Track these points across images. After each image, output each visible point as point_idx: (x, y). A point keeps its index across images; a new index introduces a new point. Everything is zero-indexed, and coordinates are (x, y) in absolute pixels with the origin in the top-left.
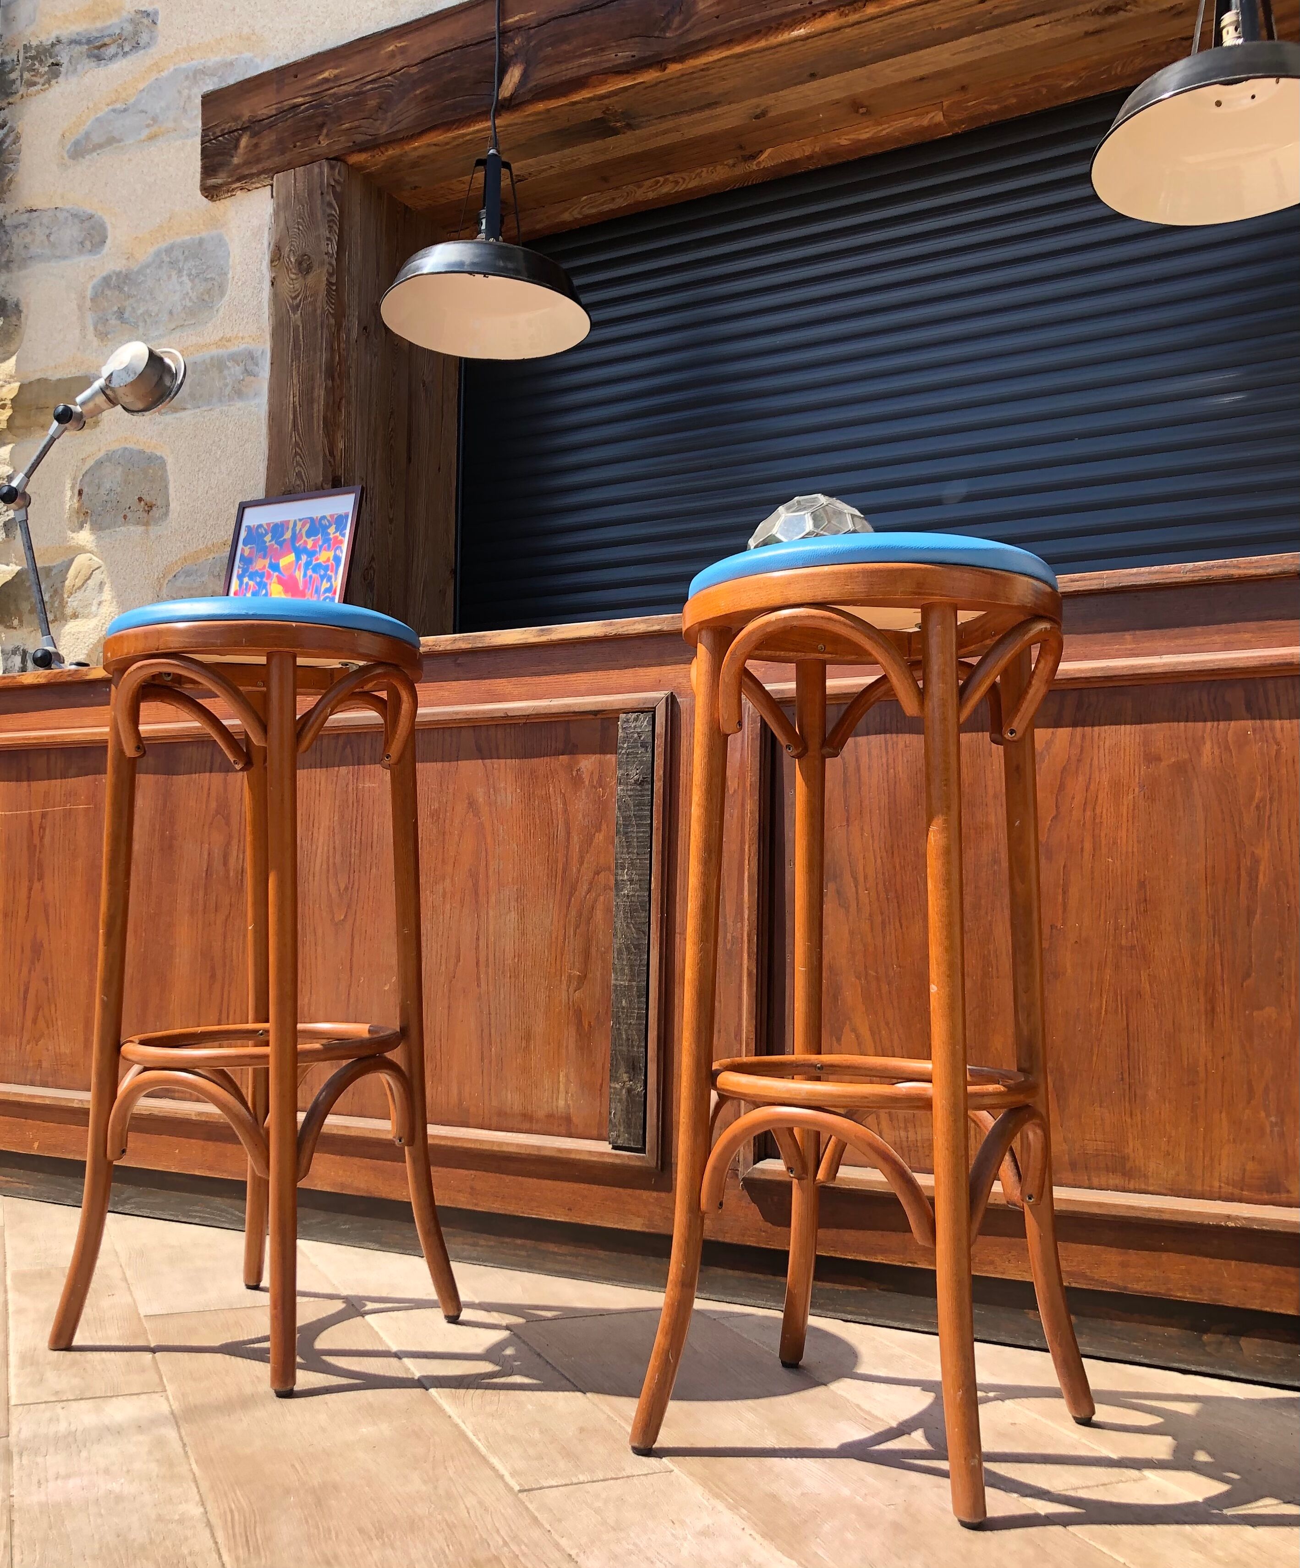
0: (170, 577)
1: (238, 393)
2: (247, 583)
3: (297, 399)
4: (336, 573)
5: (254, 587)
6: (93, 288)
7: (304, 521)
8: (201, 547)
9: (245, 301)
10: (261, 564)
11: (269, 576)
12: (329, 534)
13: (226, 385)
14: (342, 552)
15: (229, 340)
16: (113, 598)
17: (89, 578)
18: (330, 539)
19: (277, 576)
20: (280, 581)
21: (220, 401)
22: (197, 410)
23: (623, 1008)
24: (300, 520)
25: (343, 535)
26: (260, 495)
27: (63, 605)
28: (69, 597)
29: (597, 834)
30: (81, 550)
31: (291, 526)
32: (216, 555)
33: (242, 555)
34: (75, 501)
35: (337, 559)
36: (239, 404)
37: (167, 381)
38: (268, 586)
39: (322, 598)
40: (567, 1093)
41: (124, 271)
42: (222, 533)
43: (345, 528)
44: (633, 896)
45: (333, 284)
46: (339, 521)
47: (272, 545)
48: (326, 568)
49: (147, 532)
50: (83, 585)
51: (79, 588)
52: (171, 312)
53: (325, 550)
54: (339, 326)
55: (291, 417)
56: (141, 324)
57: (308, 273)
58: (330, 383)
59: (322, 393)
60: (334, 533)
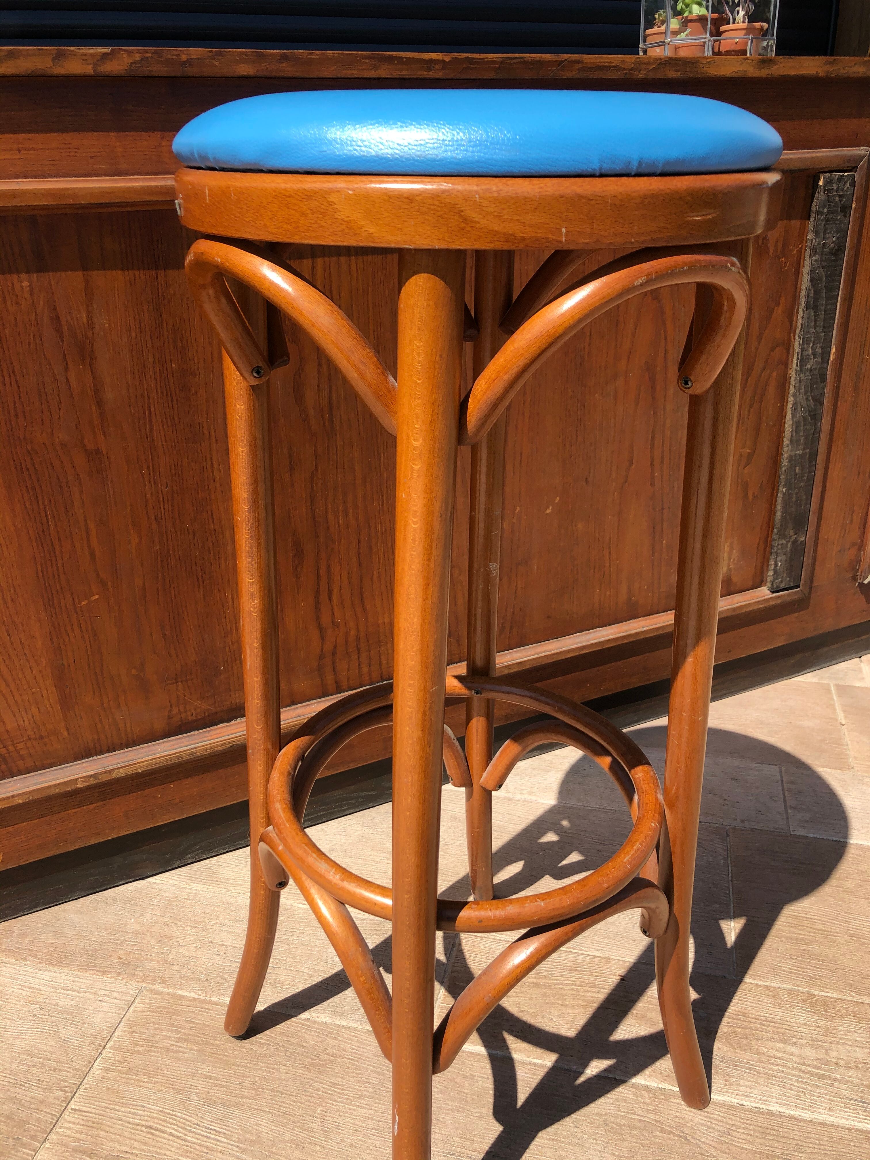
23: (796, 474)
40: (730, 559)
44: (816, 369)
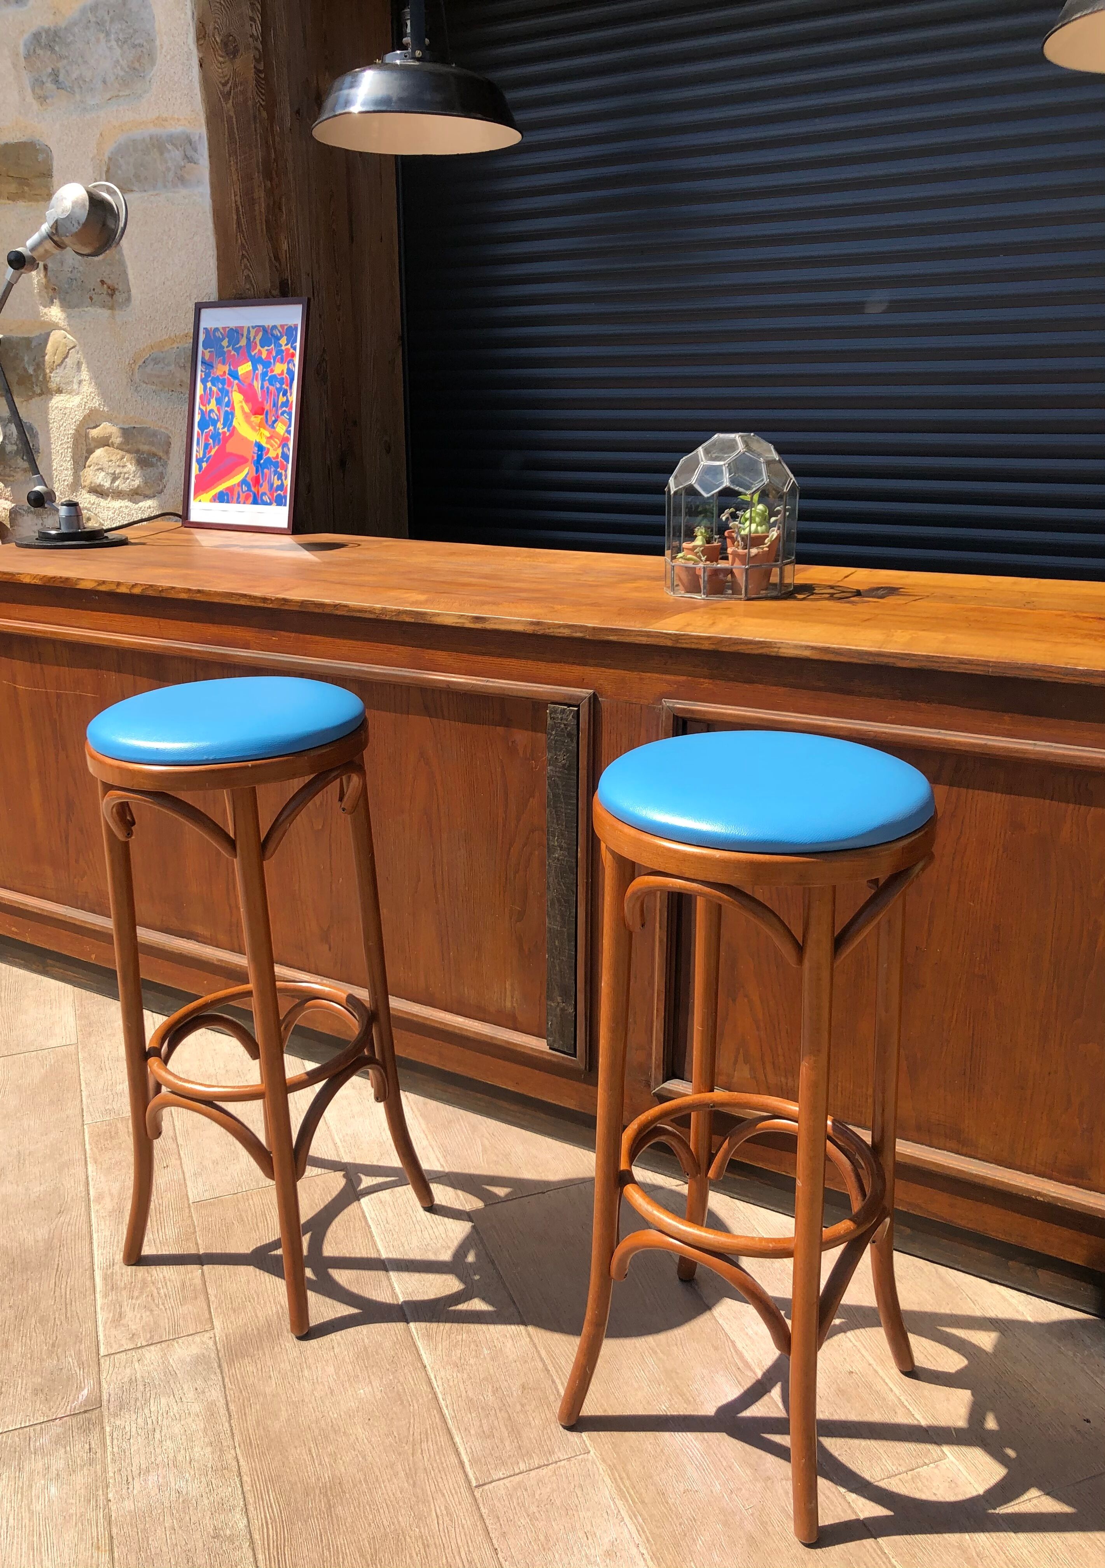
0: (140, 363)
1: (181, 180)
2: (210, 388)
3: (238, 198)
4: (291, 388)
5: (217, 394)
6: (25, 45)
7: (258, 328)
8: (165, 337)
9: (176, 79)
10: (221, 369)
11: (230, 384)
12: (281, 346)
13: (168, 169)
14: (294, 365)
15: (166, 120)
16: (91, 378)
17: (66, 357)
18: (282, 351)
19: (237, 384)
20: (241, 391)
21: (165, 186)
22: (144, 194)
23: (556, 947)
24: (253, 327)
25: (295, 349)
26: (214, 297)
27: (46, 380)
28: (51, 372)
29: (531, 799)
30: (56, 327)
31: (245, 334)
32: (179, 345)
33: (203, 358)
34: (42, 275)
35: (290, 372)
36: (184, 191)
37: (111, 223)
38: (230, 394)
39: (280, 412)
40: (512, 998)
41: (52, 29)
42: (183, 325)
43: (296, 341)
44: (563, 860)
45: (260, 71)
46: (290, 331)
47: (229, 351)
48: (282, 382)
49: (113, 317)
50: (62, 362)
51: (59, 365)
52: (104, 82)
53: (278, 361)
54: (271, 118)
55: (235, 217)
56: (77, 90)
57: (234, 56)
58: (268, 184)
59: (262, 194)
60: (286, 345)
